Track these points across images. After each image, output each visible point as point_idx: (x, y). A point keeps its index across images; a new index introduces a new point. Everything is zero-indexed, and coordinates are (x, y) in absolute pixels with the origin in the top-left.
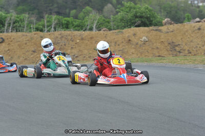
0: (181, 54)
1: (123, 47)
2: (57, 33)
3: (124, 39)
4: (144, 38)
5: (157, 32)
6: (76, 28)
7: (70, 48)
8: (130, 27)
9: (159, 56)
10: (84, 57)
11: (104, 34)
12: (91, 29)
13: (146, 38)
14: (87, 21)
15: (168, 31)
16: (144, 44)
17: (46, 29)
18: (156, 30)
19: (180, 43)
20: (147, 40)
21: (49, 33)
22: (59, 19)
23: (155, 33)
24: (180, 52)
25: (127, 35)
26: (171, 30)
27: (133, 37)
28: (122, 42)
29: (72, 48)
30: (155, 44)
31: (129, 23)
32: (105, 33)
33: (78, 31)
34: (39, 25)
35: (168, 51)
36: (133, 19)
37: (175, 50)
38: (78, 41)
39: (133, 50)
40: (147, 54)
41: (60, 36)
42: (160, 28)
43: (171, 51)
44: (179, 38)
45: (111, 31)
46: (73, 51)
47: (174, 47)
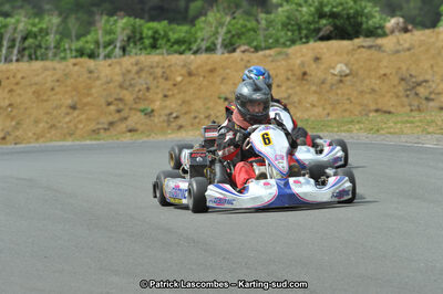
0: (431, 104)
1: (290, 91)
2: (127, 61)
3: (292, 70)
4: (340, 68)
5: (373, 50)
6: (176, 47)
7: (160, 96)
8: (307, 42)
9: (377, 111)
10: (195, 118)
11: (242, 60)
12: (211, 49)
13: (344, 68)
14: (202, 29)
15: (400, 48)
16: (341, 81)
17: (102, 52)
18: (370, 47)
19: (428, 77)
20: (348, 71)
21: (109, 61)
22: (133, 26)
23: (365, 53)
24: (427, 99)
25: (298, 62)
26: (407, 45)
27: (314, 66)
28: (288, 79)
29: (165, 96)
30: (367, 82)
31: (304, 32)
32: (246, 56)
33: (181, 53)
34: (87, 42)
35: (398, 97)
36: (314, 22)
37: (417, 94)
38: (179, 79)
39: (314, 98)
40: (347, 106)
41: (135, 69)
42: (380, 41)
43: (407, 96)
44: (426, 65)
45: (261, 53)
46: (168, 102)
47: (414, 88)
